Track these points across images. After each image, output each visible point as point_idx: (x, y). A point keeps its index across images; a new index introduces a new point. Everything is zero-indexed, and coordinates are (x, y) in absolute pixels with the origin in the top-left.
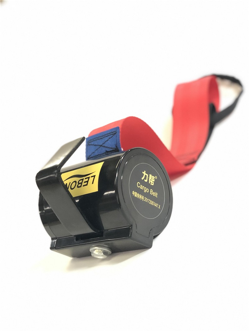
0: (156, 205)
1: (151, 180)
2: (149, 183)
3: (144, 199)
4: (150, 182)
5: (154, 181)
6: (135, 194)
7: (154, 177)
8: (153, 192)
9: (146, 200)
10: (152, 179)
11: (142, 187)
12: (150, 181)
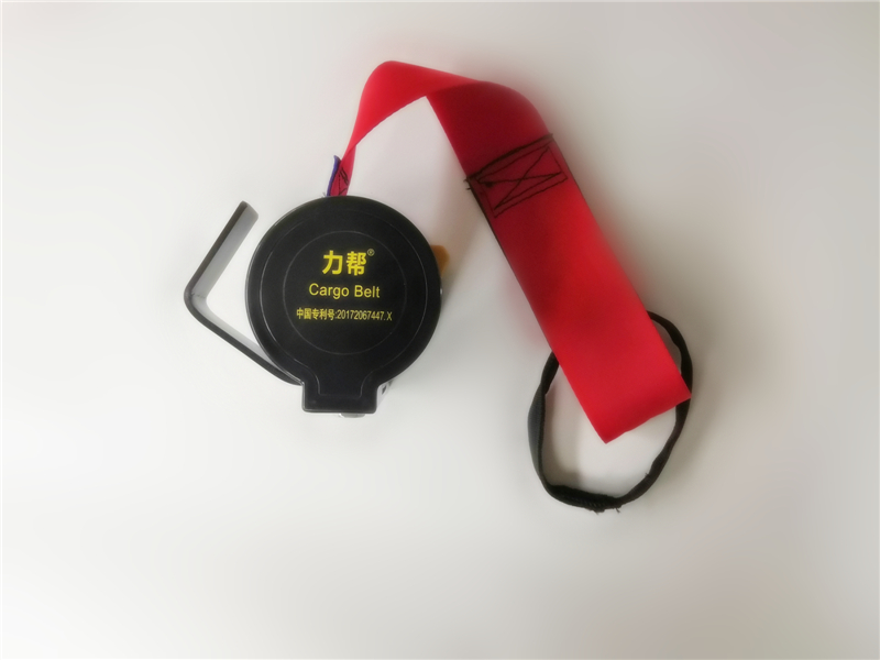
0: (376, 316)
1: (353, 265)
2: (350, 272)
3: (336, 315)
4: (353, 270)
5: (364, 262)
6: (306, 313)
7: (364, 255)
8: (363, 291)
9: (342, 314)
10: (357, 262)
11: (324, 291)
12: (350, 267)
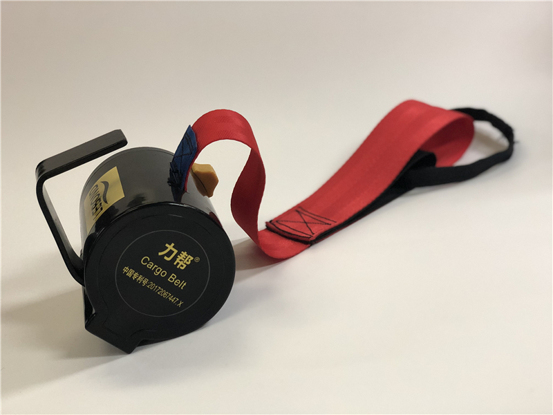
0: (172, 299)
1: (181, 260)
2: (175, 264)
3: (148, 284)
4: (178, 263)
7: (192, 258)
8: (175, 280)
9: (152, 286)
10: (184, 260)
11: (151, 266)
12: (178, 260)
